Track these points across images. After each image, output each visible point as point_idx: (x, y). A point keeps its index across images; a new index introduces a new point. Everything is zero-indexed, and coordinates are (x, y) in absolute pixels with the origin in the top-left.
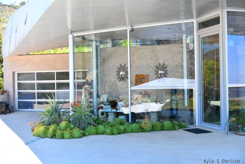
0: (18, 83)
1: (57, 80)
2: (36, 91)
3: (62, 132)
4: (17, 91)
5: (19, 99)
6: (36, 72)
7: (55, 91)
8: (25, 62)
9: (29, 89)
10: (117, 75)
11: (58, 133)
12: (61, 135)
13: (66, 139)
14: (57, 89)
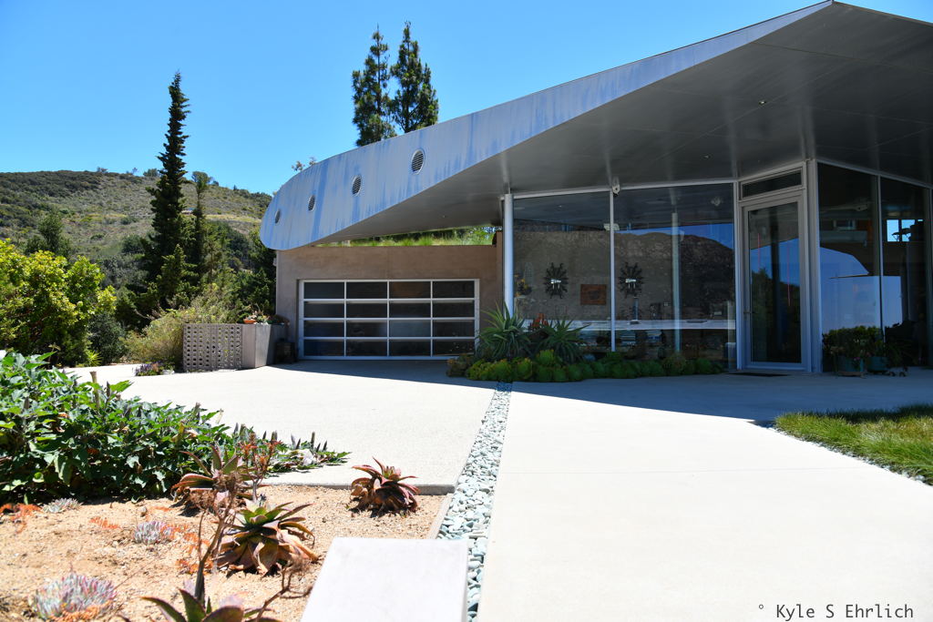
0: (305, 303)
1: (391, 297)
2: (345, 320)
3: (549, 370)
4: (302, 318)
5: (306, 334)
6: (345, 281)
7: (388, 319)
8: (325, 261)
10: (545, 284)
14: (390, 317)
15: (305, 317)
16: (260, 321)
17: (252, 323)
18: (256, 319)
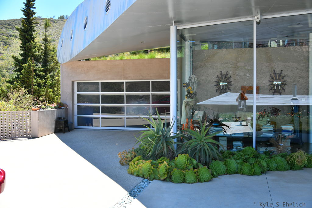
0: (78, 95)
1: (126, 91)
2: (100, 105)
3: (183, 173)
4: (76, 104)
5: (78, 114)
6: (100, 81)
7: (125, 105)
8: (87, 70)
9: (88, 102)
10: (216, 85)
11: (176, 173)
12: (182, 178)
13: (189, 183)
14: (126, 103)
15: (78, 103)
16: (43, 108)
17: (36, 110)
18: (40, 107)
